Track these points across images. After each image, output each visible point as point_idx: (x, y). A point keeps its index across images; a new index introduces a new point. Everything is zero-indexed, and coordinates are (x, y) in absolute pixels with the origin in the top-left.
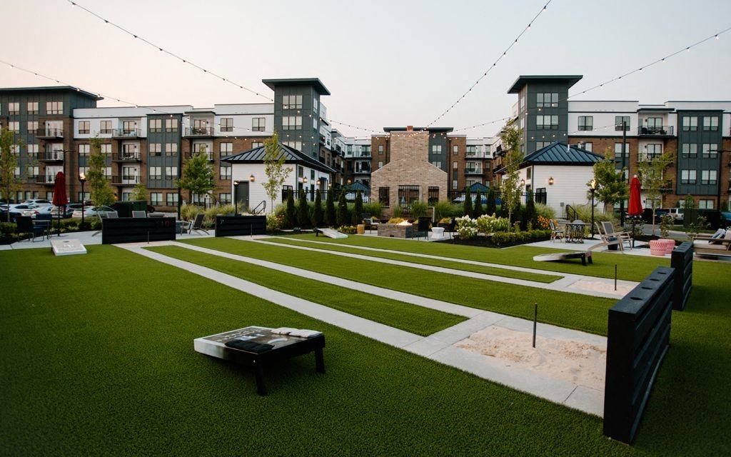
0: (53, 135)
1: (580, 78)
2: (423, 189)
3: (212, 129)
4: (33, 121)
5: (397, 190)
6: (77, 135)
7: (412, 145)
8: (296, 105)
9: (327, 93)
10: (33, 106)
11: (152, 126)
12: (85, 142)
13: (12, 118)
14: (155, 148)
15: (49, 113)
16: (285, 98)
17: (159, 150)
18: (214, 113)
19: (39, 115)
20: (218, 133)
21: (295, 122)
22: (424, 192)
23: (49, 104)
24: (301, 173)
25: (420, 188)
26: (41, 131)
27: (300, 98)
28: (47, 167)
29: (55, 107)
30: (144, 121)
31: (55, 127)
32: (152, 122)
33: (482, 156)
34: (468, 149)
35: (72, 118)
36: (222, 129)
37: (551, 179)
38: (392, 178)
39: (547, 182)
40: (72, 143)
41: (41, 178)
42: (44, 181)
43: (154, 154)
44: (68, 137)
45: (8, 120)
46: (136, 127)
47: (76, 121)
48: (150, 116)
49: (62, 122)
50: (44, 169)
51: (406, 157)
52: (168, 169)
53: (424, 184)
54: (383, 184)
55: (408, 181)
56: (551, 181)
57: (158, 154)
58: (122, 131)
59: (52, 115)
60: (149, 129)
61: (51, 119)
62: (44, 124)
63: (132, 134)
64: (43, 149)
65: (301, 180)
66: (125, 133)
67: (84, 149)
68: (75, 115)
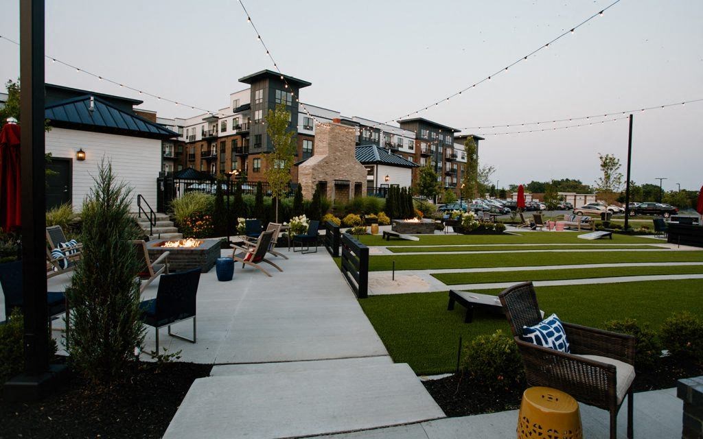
1: (309, 84)
2: (352, 184)
5: (333, 184)
7: (344, 139)
22: (352, 188)
38: (330, 172)
51: (340, 151)
54: (321, 178)
55: (341, 176)
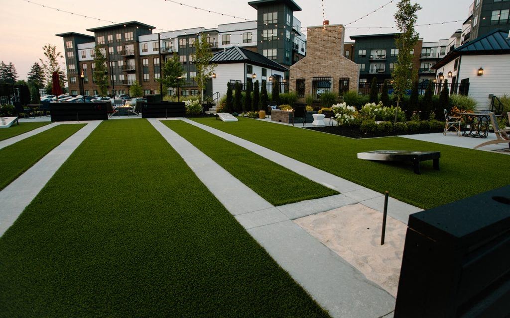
0: (129, 54)
2: (334, 81)
3: (217, 43)
4: (119, 46)
5: (311, 81)
6: (142, 54)
7: (326, 38)
8: (273, 20)
9: (298, 9)
10: (119, 37)
11: (181, 44)
12: (146, 57)
13: (110, 45)
14: (183, 59)
15: (127, 40)
16: (265, 15)
17: (185, 60)
18: (218, 31)
19: (122, 42)
20: (220, 46)
21: (272, 33)
22: (335, 83)
23: (126, 34)
24: (249, 70)
25: (332, 79)
26: (124, 52)
27: (276, 14)
28: (128, 75)
29: (129, 36)
30: (176, 40)
31: (130, 48)
32: (181, 41)
33: (437, 57)
34: (424, 51)
35: (138, 42)
36: (223, 43)
37: (481, 69)
38: (308, 70)
39: (475, 72)
40: (139, 58)
41: (125, 81)
42: (127, 83)
43: (182, 63)
44: (137, 55)
45: (108, 46)
46: (172, 45)
47: (140, 44)
48: (180, 37)
49: (133, 46)
50: (127, 76)
51: (320, 51)
52: (191, 73)
53: (336, 75)
54: (299, 76)
55: (321, 73)
56: (480, 72)
57: (185, 63)
58: (165, 48)
59: (128, 41)
60: (179, 46)
61: (128, 44)
62: (125, 47)
63: (170, 51)
64: (125, 63)
65: (249, 76)
66: (166, 50)
67: (146, 62)
68: (140, 40)
